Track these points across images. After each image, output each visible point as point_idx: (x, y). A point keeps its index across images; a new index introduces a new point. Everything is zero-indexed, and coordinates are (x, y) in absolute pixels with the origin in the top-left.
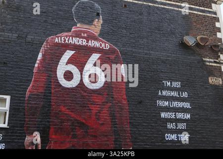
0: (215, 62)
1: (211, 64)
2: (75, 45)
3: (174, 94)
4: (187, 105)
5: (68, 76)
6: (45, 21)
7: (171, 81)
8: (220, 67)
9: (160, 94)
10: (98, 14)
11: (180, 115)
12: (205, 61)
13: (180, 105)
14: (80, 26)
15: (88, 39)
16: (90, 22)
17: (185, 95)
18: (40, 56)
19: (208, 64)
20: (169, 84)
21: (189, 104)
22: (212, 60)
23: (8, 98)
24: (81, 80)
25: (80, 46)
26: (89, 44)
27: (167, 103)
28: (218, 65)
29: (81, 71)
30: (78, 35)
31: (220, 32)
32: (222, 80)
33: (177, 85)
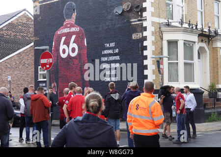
0: (139, 20)
1: (135, 23)
2: (65, 33)
3: (111, 51)
5: (64, 51)
7: (109, 43)
9: (103, 53)
10: (74, 10)
12: (131, 22)
13: (114, 58)
14: (67, 21)
15: (70, 27)
17: (117, 51)
19: (133, 23)
20: (108, 45)
21: (118, 57)
22: (137, 20)
24: (69, 53)
25: (68, 33)
26: (71, 30)
27: (106, 59)
28: (141, 22)
29: (68, 47)
32: (142, 34)
33: (112, 45)
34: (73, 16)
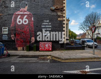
0: (61, 14)
3: (47, 24)
4: (50, 26)
5: (19, 22)
6: (14, 9)
8: (63, 15)
9: (43, 24)
10: (27, 5)
11: (48, 29)
12: (58, 14)
13: (48, 26)
14: (22, 9)
15: (24, 12)
16: (25, 7)
17: (50, 24)
18: (13, 18)
20: (45, 21)
22: (60, 13)
23: (7, 28)
25: (22, 14)
26: (24, 13)
27: (44, 26)
29: (22, 20)
30: (21, 11)
31: (65, 4)
32: (63, 19)
33: (48, 21)
34: (26, 7)
